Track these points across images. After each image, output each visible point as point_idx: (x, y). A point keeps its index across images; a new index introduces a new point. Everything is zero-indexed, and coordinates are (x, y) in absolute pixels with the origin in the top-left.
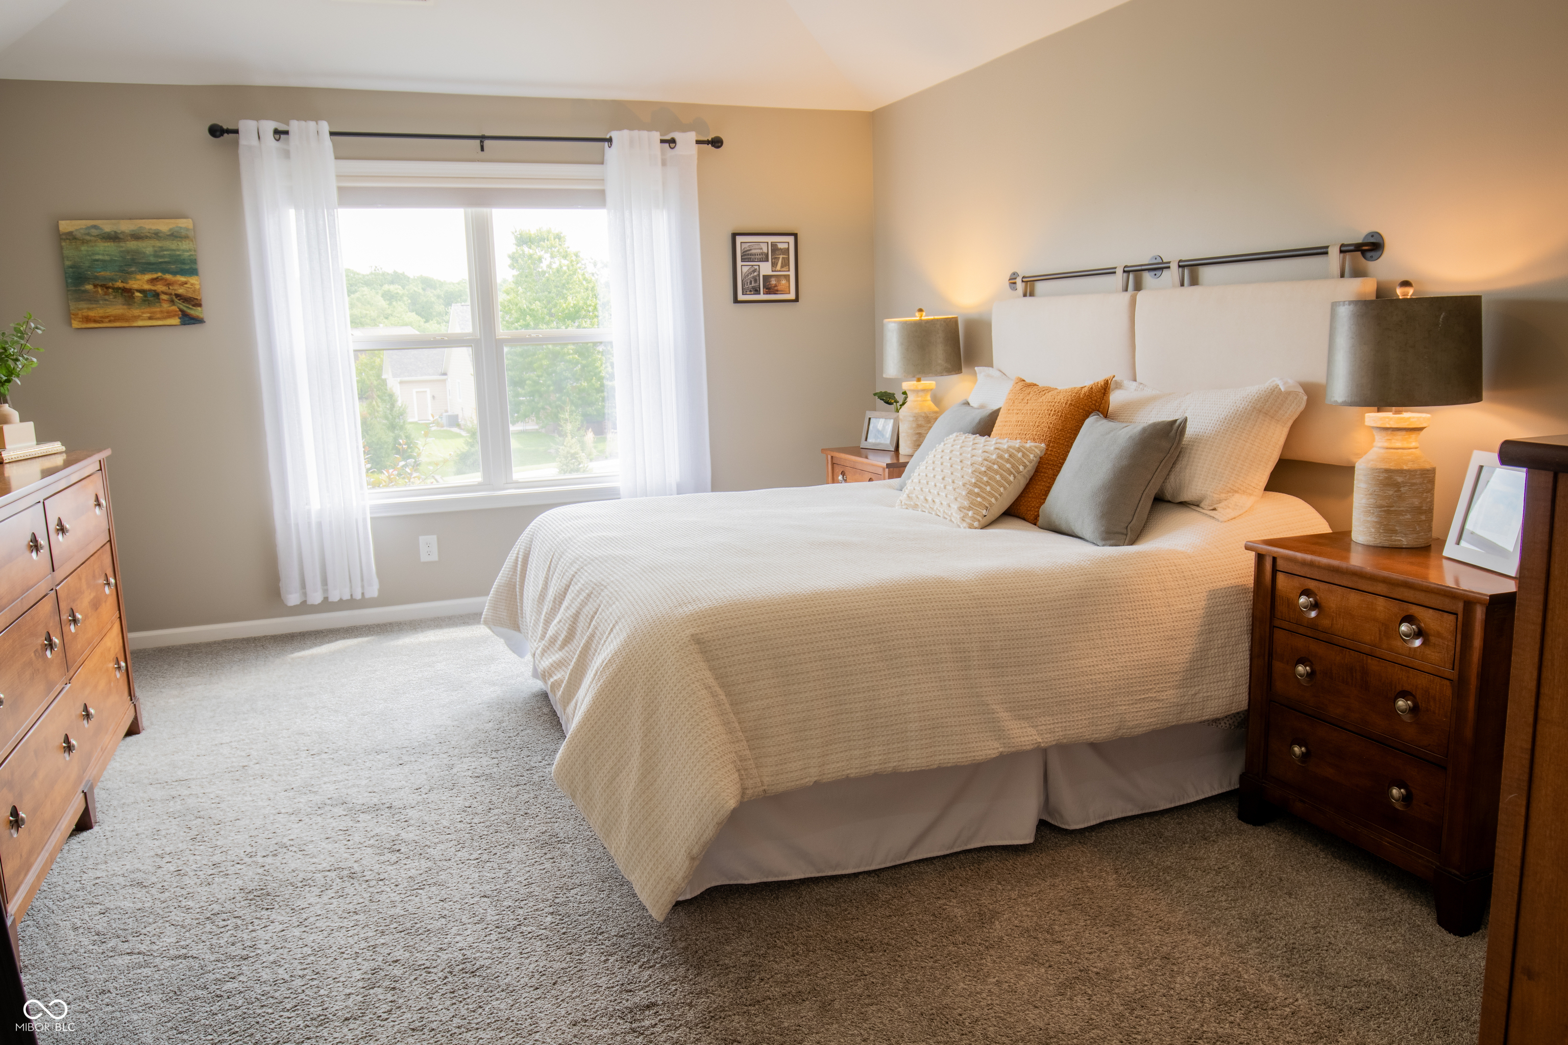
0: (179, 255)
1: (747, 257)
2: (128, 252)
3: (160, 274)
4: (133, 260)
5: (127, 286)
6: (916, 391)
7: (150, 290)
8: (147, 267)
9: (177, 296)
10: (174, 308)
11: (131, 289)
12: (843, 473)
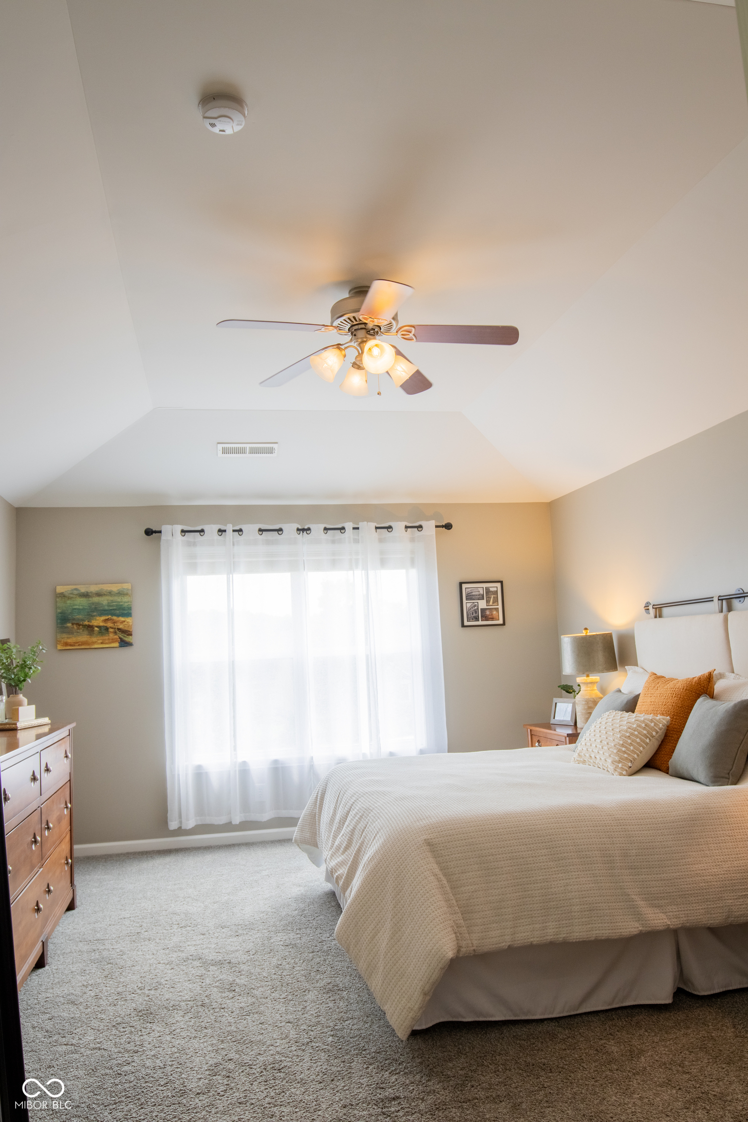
0: (122, 605)
1: (470, 597)
2: (93, 604)
3: (110, 616)
4: (96, 608)
5: (91, 624)
6: (586, 684)
7: (103, 626)
8: (103, 612)
9: (119, 629)
10: (116, 637)
11: (93, 626)
12: (539, 741)
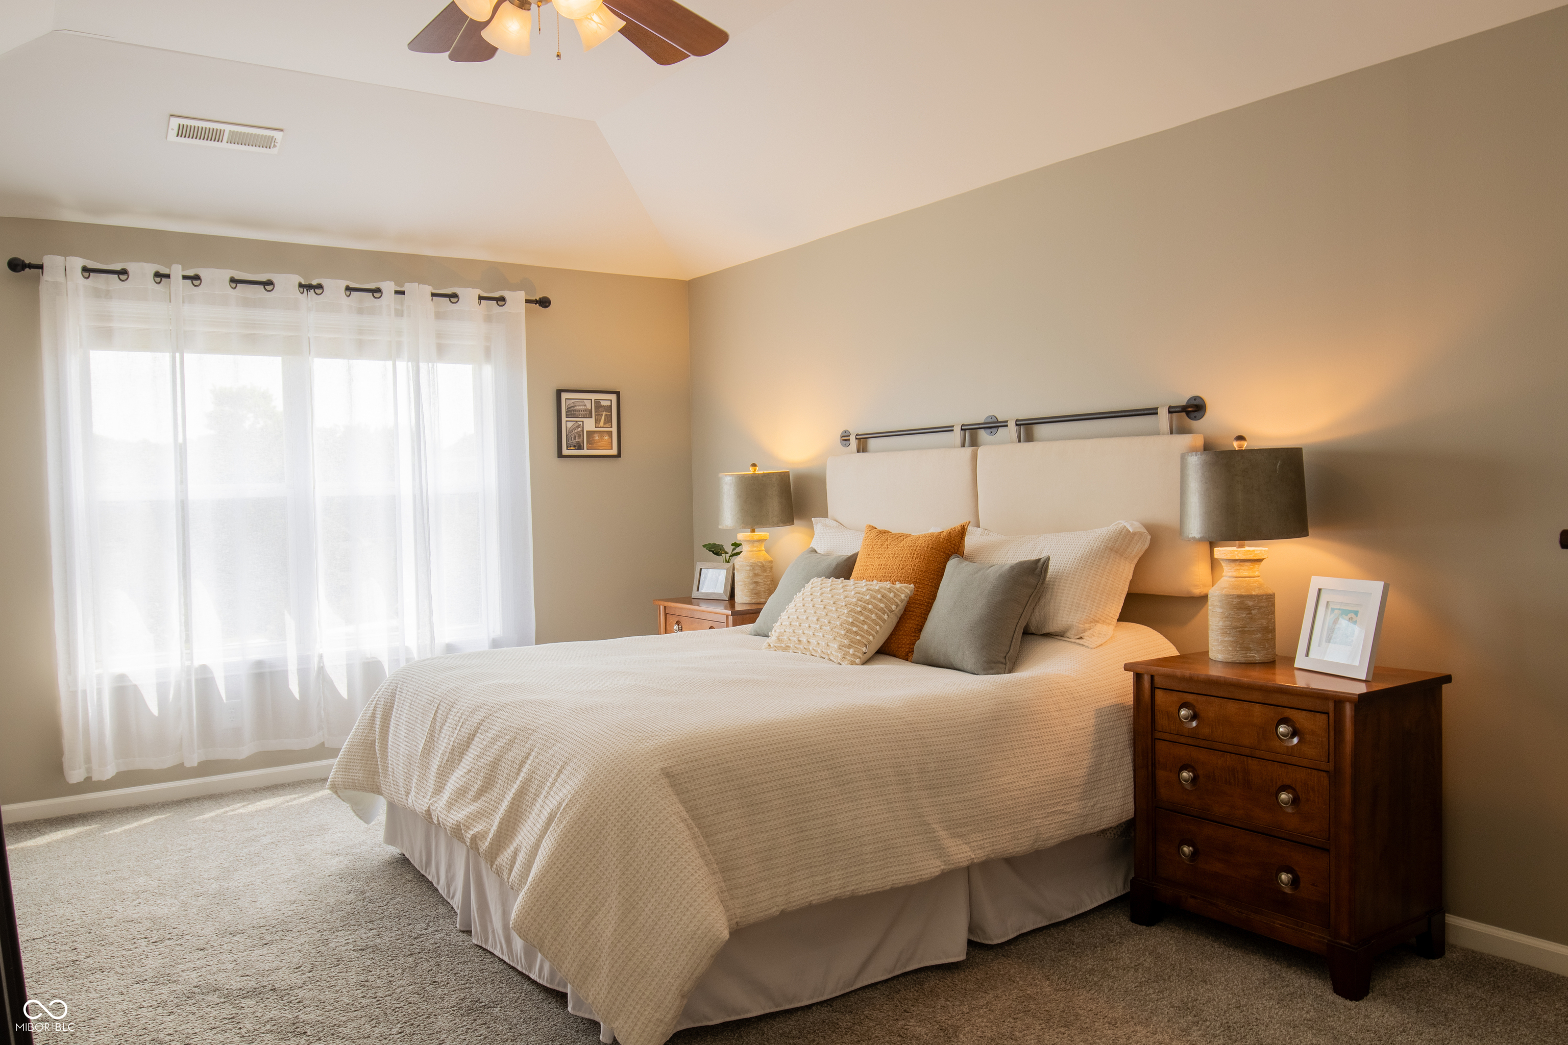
1: (571, 413)
6: (752, 542)
12: (678, 623)
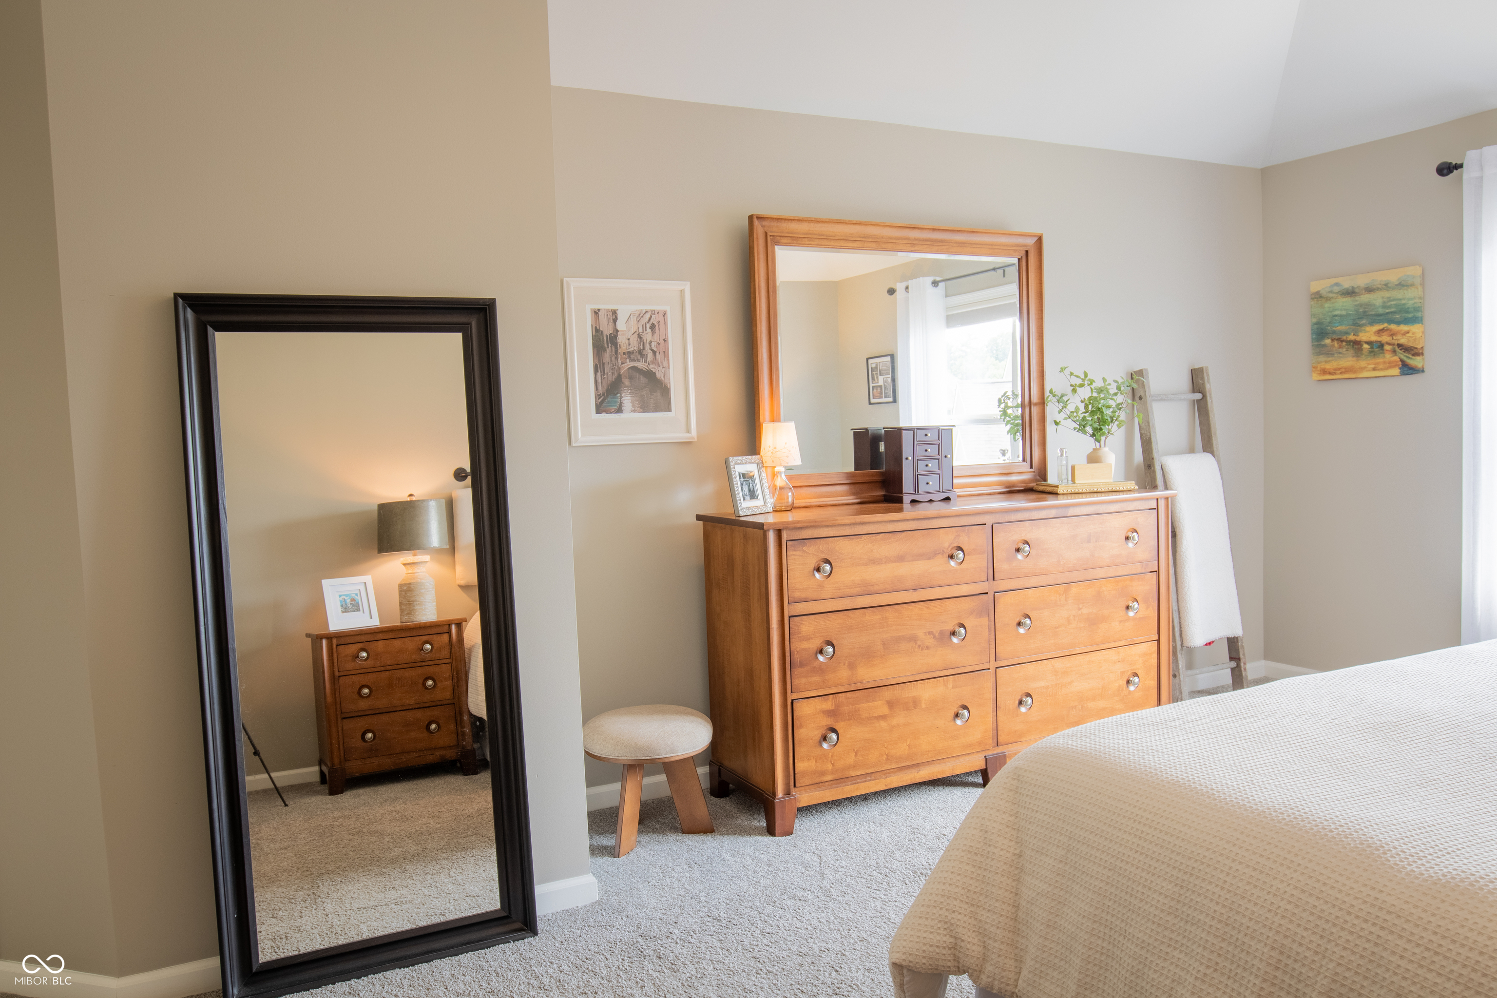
0: (1404, 304)
2: (1361, 305)
4: (1365, 312)
5: (1358, 339)
7: (1376, 342)
9: (1399, 345)
10: (1396, 358)
11: (1360, 341)
